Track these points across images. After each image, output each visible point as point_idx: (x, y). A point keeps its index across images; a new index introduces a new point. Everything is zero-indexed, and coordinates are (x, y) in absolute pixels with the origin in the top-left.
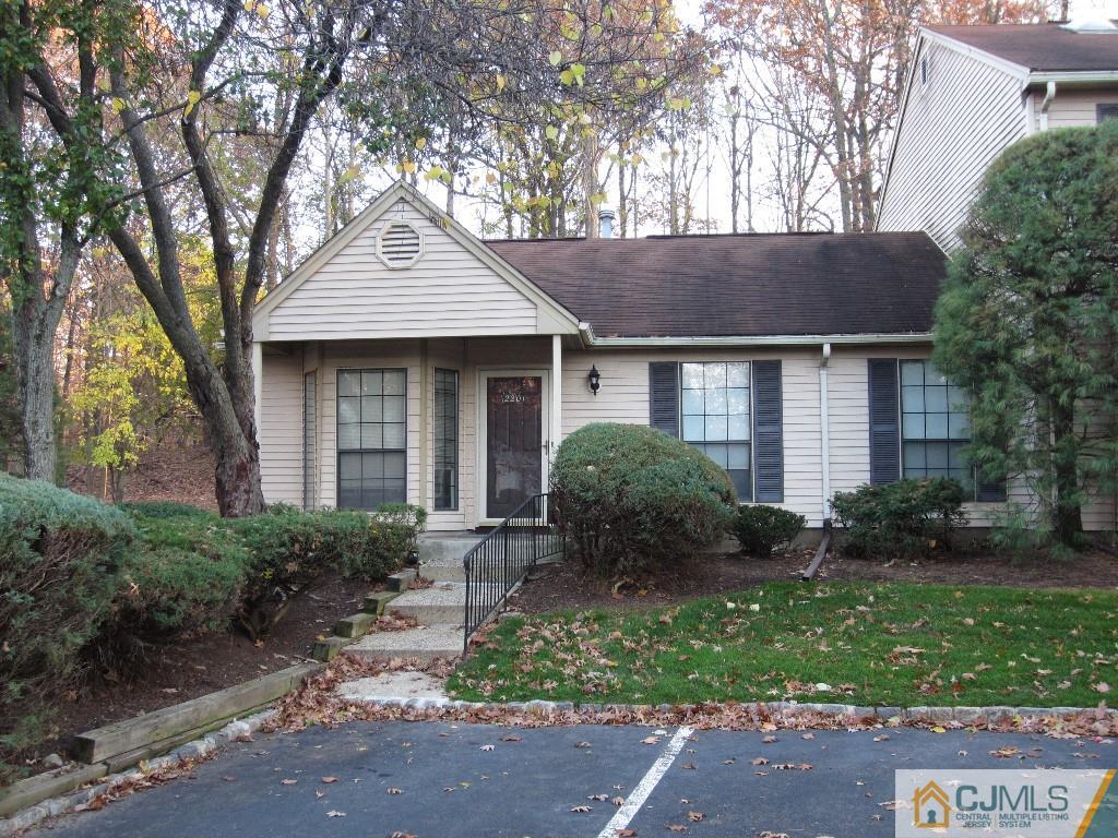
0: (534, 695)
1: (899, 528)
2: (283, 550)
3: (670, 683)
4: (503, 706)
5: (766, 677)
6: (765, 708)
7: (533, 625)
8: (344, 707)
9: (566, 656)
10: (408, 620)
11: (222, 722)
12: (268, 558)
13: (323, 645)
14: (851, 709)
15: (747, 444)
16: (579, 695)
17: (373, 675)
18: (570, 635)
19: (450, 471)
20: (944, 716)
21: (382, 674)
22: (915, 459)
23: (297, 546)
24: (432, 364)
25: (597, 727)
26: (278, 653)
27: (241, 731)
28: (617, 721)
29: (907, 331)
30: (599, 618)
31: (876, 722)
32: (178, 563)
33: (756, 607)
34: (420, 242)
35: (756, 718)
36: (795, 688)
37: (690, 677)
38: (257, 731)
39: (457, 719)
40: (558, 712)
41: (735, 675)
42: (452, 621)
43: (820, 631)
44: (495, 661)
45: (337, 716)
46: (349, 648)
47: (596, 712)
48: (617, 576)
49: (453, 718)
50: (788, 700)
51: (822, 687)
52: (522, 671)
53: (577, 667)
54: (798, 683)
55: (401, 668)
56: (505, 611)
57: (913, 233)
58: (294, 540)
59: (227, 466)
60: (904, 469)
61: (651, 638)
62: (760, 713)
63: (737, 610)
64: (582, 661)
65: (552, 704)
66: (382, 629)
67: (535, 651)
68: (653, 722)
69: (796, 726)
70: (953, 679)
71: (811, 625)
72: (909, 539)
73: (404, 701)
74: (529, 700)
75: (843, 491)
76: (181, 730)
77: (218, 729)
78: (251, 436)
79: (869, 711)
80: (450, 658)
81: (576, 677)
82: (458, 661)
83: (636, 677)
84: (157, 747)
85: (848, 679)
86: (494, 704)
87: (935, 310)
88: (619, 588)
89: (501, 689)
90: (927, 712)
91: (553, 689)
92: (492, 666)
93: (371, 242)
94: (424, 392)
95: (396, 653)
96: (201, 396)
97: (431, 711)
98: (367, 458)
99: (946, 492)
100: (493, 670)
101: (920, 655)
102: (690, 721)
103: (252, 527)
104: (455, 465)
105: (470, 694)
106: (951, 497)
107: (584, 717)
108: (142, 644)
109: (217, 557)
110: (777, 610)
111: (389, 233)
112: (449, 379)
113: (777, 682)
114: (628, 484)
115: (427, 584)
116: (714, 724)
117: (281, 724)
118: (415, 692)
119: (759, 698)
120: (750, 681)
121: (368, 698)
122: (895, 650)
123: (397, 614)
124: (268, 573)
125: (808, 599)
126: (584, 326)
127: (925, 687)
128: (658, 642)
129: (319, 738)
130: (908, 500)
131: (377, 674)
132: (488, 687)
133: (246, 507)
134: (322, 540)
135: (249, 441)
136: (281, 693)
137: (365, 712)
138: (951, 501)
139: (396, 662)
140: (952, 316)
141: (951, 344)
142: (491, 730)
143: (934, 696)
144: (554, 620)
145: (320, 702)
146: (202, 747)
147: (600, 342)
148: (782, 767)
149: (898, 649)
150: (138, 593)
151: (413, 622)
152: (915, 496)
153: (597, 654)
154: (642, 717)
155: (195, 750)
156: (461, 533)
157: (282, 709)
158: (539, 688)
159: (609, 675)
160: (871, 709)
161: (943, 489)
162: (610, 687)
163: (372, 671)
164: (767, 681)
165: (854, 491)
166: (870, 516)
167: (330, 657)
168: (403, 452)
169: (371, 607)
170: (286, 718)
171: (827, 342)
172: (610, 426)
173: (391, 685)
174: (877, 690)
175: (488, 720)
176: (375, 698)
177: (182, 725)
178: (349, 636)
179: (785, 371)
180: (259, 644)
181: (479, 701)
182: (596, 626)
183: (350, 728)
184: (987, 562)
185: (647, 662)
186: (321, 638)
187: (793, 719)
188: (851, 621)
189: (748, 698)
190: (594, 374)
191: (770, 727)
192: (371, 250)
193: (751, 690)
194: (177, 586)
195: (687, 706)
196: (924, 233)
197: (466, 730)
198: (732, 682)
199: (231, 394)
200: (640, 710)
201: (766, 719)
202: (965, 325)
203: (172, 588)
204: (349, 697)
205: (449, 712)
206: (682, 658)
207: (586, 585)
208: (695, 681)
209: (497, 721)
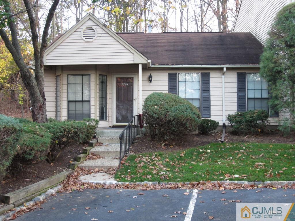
0: (144, 180)
1: (249, 126)
2: (61, 134)
3: (188, 175)
4: (135, 183)
5: (218, 173)
6: (220, 183)
7: (139, 157)
8: (83, 184)
9: (152, 167)
10: (96, 156)
11: (46, 190)
12: (57, 136)
13: (73, 164)
14: (246, 182)
15: (199, 99)
16: (159, 179)
17: (90, 174)
18: (152, 160)
19: (104, 108)
20: (275, 184)
21: (92, 174)
22: (251, 104)
23: (66, 132)
24: (98, 73)
25: (167, 190)
26: (59, 167)
27: (52, 192)
28: (173, 188)
29: (250, 64)
30: (160, 155)
31: (254, 186)
32: (31, 138)
33: (209, 151)
34: (96, 33)
35: (217, 186)
36: (228, 176)
37: (194, 173)
38: (57, 192)
39: (120, 188)
40: (153, 185)
41: (209, 173)
42: (111, 156)
43: (231, 158)
44: (129, 169)
45: (81, 187)
46: (80, 165)
47: (166, 185)
48: (162, 142)
49: (119, 187)
50: (226, 180)
51: (236, 176)
52: (139, 172)
53: (157, 171)
54: (228, 175)
55: (98, 172)
56: (129, 153)
57: (247, 33)
58: (65, 131)
59: (36, 106)
60: (248, 107)
61: (178, 161)
62: (219, 184)
63: (203, 152)
64: (158, 169)
65: (151, 183)
66: (89, 159)
67: (142, 166)
68: (185, 188)
69: (230, 188)
70: (276, 173)
71: (228, 156)
72: (252, 129)
73: (102, 182)
74: (143, 181)
75: (231, 114)
76: (34, 192)
77: (45, 192)
78: (43, 96)
79: (252, 183)
80: (114, 168)
81: (157, 174)
82: (117, 169)
83: (177, 174)
84: (28, 198)
85: (244, 173)
86: (132, 183)
87: (260, 57)
88: (164, 145)
89: (134, 178)
90: (270, 183)
91: (151, 178)
92: (129, 171)
93: (79, 33)
94: (96, 82)
95: (96, 167)
96: (26, 83)
97: (111, 185)
98: (77, 103)
99: (263, 114)
100: (130, 172)
101: (264, 165)
102: (196, 187)
103: (50, 126)
104: (106, 106)
105: (124, 180)
106: (264, 116)
107: (162, 187)
108: (21, 165)
109: (42, 136)
110: (216, 152)
111: (85, 30)
112: (104, 78)
113: (222, 174)
114: (168, 112)
115: (101, 144)
116: (204, 188)
117: (64, 190)
118: (105, 179)
119: (217, 180)
120: (214, 174)
121: (90, 181)
122: (256, 164)
123: (93, 154)
124: (57, 141)
125: (225, 148)
126: (149, 61)
127: (268, 175)
128: (181, 162)
129: (77, 195)
130: (252, 117)
131: (91, 173)
132: (129, 178)
133: (42, 119)
134: (73, 130)
135: (43, 98)
136: (62, 180)
137: (90, 186)
138: (265, 117)
139: (97, 170)
140: (267, 59)
141: (267, 68)
142: (133, 191)
143: (271, 178)
144: (146, 155)
145: (75, 183)
146: (42, 198)
147: (153, 66)
148: (231, 201)
149: (257, 163)
150: (19, 148)
151: (99, 157)
152: (254, 116)
153: (162, 166)
154: (181, 186)
155: (39, 199)
156: (107, 128)
157: (63, 185)
158: (146, 178)
159: (168, 173)
160: (253, 182)
161: (262, 113)
162: (169, 177)
163: (89, 173)
164: (218, 174)
165: (234, 114)
166: (240, 122)
167: (75, 168)
168: (89, 101)
169: (85, 152)
170: (65, 188)
171: (225, 67)
172: (161, 93)
173: (96, 177)
174: (254, 176)
175: (131, 188)
176: (92, 181)
177: (34, 191)
178: (79, 161)
179: (211, 76)
180: (52, 164)
181: (127, 182)
182: (160, 157)
183: (87, 191)
184: (276, 136)
185: (179, 169)
186: (71, 162)
187: (229, 186)
188: (240, 155)
189: (213, 180)
190: (151, 77)
191: (222, 189)
192: (80, 36)
193: (215, 177)
194: (32, 146)
195: (195, 182)
196: (250, 33)
197: (125, 191)
198: (208, 175)
199: (37, 83)
200: (180, 184)
201: (220, 186)
202: (271, 62)
203: (30, 146)
204: (83, 181)
205: (118, 186)
206: (191, 167)
207: (153, 144)
208: (196, 175)
209: (134, 188)
